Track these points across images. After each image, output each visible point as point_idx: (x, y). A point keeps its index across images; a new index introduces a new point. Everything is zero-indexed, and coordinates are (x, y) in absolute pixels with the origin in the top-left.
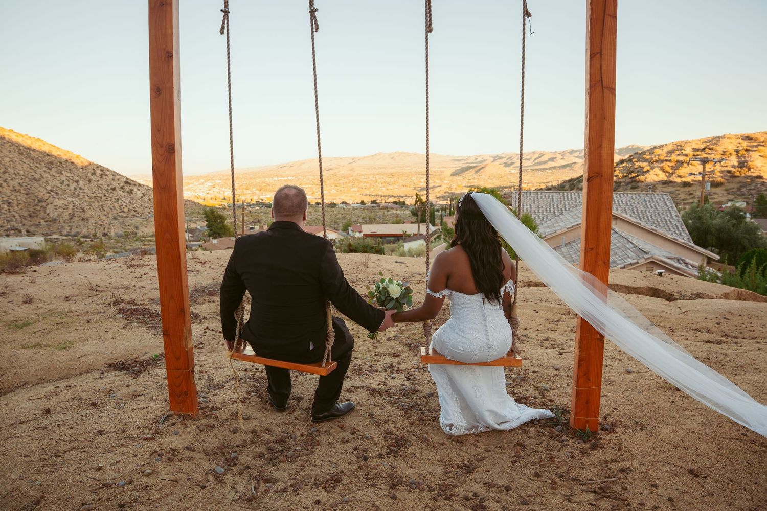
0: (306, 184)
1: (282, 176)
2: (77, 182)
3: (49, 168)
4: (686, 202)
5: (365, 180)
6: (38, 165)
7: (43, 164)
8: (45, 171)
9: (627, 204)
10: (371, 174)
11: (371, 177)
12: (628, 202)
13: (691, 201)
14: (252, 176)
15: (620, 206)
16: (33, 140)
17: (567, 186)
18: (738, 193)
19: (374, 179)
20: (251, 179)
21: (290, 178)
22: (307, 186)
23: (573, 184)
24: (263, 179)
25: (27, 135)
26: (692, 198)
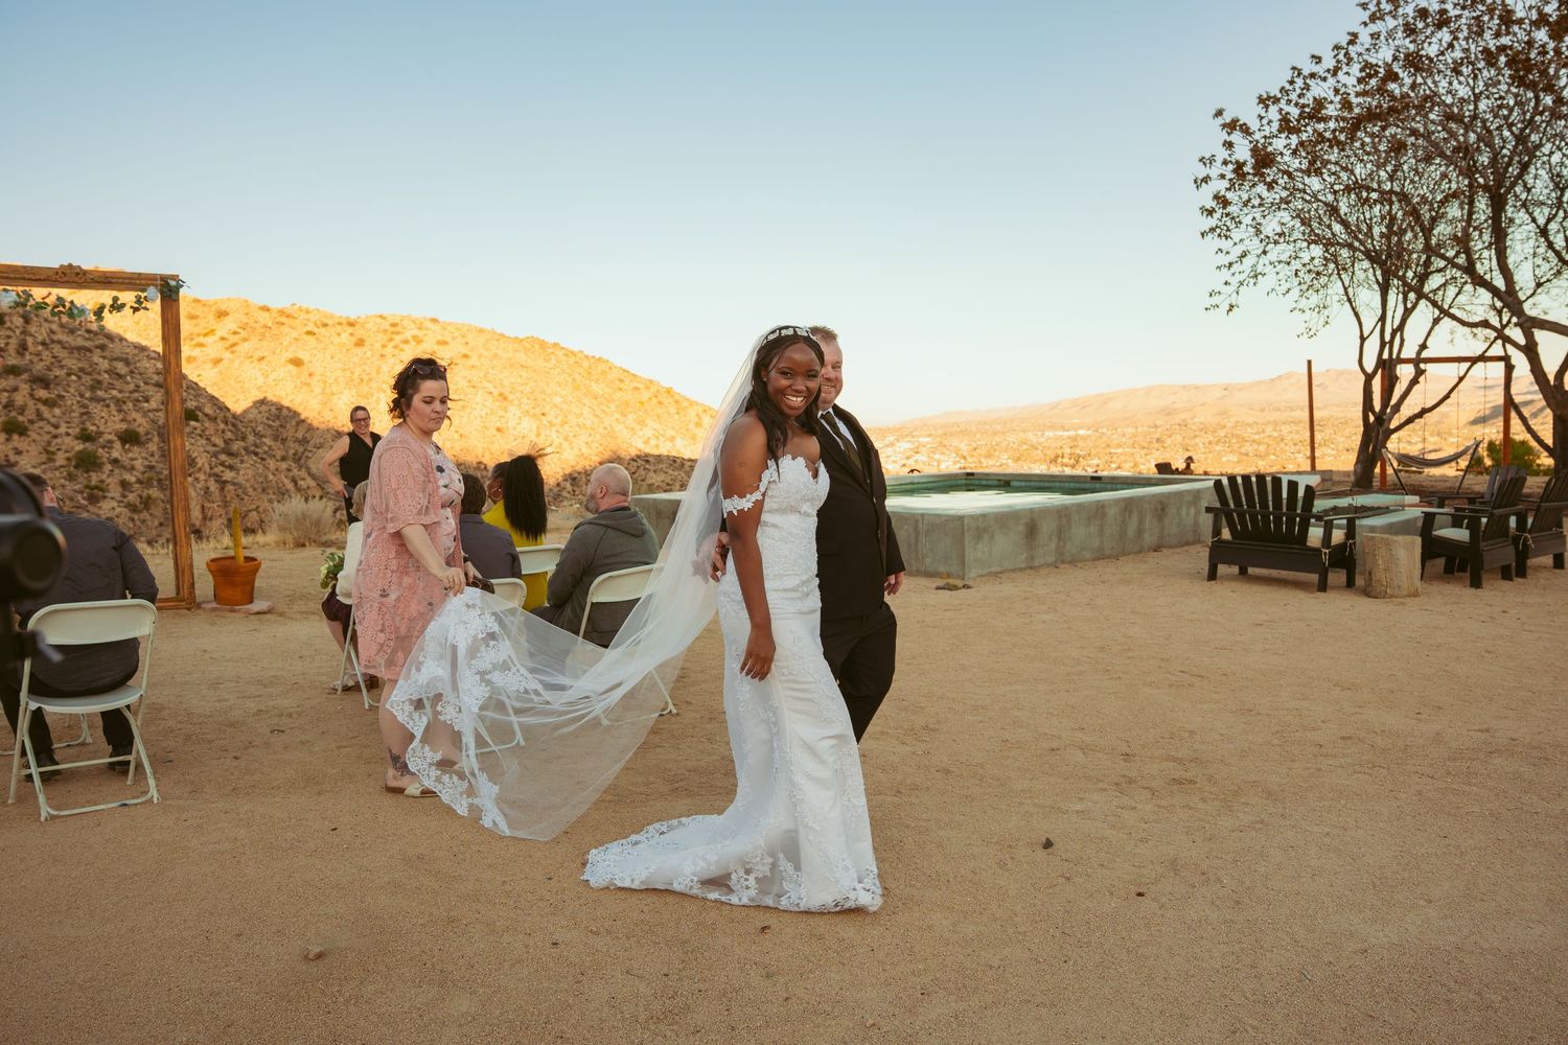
0: (1119, 446)
1: (1063, 428)
2: (672, 439)
3: (624, 415)
5: (1257, 437)
6: (605, 408)
7: (613, 407)
8: (617, 420)
10: (1269, 422)
11: (1269, 430)
14: (998, 427)
16: (592, 361)
19: (1275, 434)
20: (995, 433)
21: (1081, 432)
22: (1120, 450)
24: (1021, 435)
25: (581, 352)
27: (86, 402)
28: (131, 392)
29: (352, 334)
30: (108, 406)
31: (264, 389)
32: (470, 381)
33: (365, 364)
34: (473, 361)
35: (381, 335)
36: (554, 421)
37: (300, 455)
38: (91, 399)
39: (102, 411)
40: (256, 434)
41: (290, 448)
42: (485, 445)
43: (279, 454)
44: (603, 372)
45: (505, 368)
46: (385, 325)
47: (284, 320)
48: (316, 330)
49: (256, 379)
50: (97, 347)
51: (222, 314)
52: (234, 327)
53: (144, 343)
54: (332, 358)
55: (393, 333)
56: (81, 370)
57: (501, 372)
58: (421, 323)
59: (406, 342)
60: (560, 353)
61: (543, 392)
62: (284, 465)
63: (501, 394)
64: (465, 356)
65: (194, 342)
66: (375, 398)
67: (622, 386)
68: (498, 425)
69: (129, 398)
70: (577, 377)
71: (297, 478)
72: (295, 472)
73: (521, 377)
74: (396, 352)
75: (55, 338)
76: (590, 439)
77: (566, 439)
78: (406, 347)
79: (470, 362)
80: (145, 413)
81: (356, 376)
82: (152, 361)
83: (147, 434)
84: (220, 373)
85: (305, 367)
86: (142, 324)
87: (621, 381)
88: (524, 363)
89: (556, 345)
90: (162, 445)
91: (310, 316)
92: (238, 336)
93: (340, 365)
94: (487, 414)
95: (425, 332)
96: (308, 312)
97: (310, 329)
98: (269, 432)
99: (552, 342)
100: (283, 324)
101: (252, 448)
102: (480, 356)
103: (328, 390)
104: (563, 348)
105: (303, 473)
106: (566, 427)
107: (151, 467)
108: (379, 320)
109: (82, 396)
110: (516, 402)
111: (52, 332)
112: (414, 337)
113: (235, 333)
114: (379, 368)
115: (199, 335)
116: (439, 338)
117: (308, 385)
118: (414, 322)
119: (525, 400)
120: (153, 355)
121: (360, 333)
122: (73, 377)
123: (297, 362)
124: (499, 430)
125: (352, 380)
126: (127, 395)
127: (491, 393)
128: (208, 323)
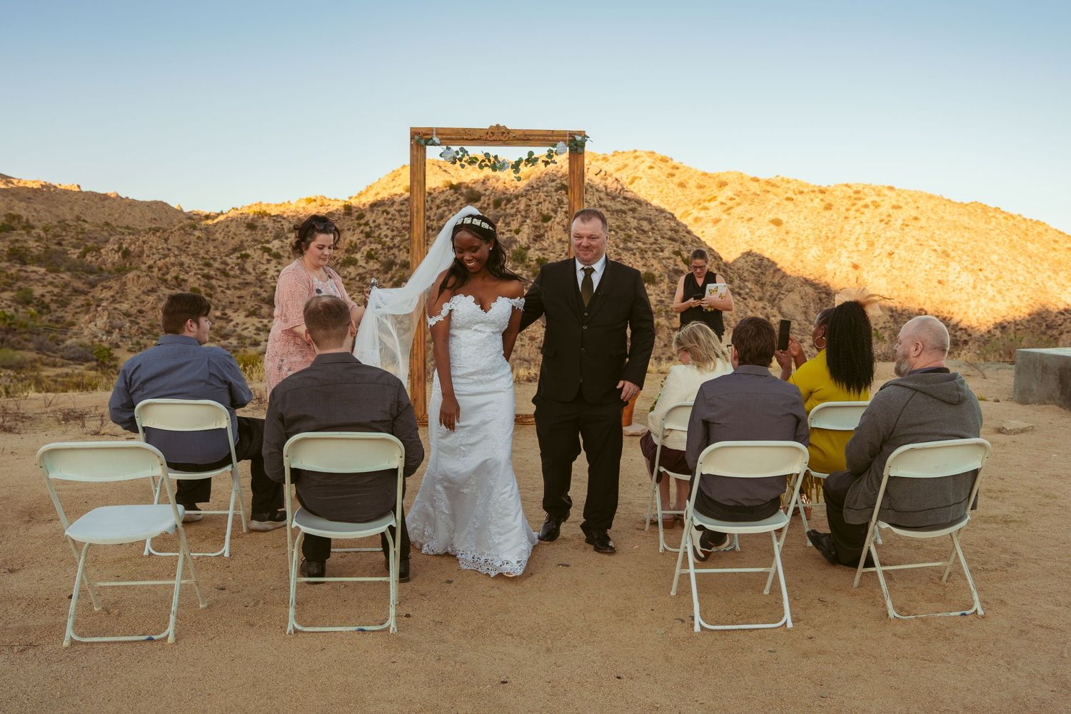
27: (620, 251)
28: (651, 244)
29: (822, 200)
30: (634, 254)
31: (751, 243)
32: (918, 240)
33: (831, 224)
34: (923, 222)
35: (845, 201)
36: (990, 276)
37: (774, 297)
38: (623, 249)
39: (630, 258)
40: (742, 279)
41: (767, 290)
42: (927, 295)
43: (757, 295)
44: (1039, 234)
45: (949, 229)
46: (850, 192)
47: (769, 188)
48: (794, 197)
49: (745, 235)
50: (630, 210)
51: (723, 185)
52: (730, 194)
53: (663, 206)
54: (805, 219)
55: (856, 199)
56: (618, 227)
57: (946, 232)
58: (880, 191)
59: (866, 206)
60: (1000, 217)
61: (982, 250)
62: (760, 304)
63: (944, 252)
64: (916, 219)
65: (701, 206)
66: (837, 252)
67: (1056, 246)
68: (940, 278)
69: (649, 248)
70: (1014, 237)
71: (770, 315)
72: (769, 310)
73: (963, 236)
74: (858, 214)
75: (602, 203)
76: (1021, 293)
77: (1000, 292)
78: (866, 210)
79: (919, 224)
80: (660, 260)
81: (823, 234)
82: (668, 221)
83: (660, 276)
84: (719, 230)
85: (784, 226)
86: (664, 192)
87: (1056, 242)
88: (967, 225)
89: (997, 209)
90: (670, 284)
91: (790, 185)
92: (733, 201)
93: (811, 225)
94: (930, 268)
95: (882, 198)
96: (788, 182)
97: (788, 195)
98: (753, 277)
99: (994, 206)
100: (768, 192)
101: (737, 290)
102: (928, 219)
103: (800, 245)
104: (1003, 212)
105: (775, 311)
106: (1001, 282)
107: (661, 302)
108: (845, 188)
109: (617, 246)
110: (957, 259)
111: (601, 199)
112: (874, 202)
113: (732, 199)
114: (843, 228)
115: (705, 201)
116: (894, 203)
117: (784, 240)
118: (874, 189)
119: (965, 257)
120: (668, 216)
121: (828, 199)
122: (613, 233)
123: (777, 222)
124: (940, 282)
125: (820, 238)
126: (648, 246)
127: (935, 250)
128: (712, 191)
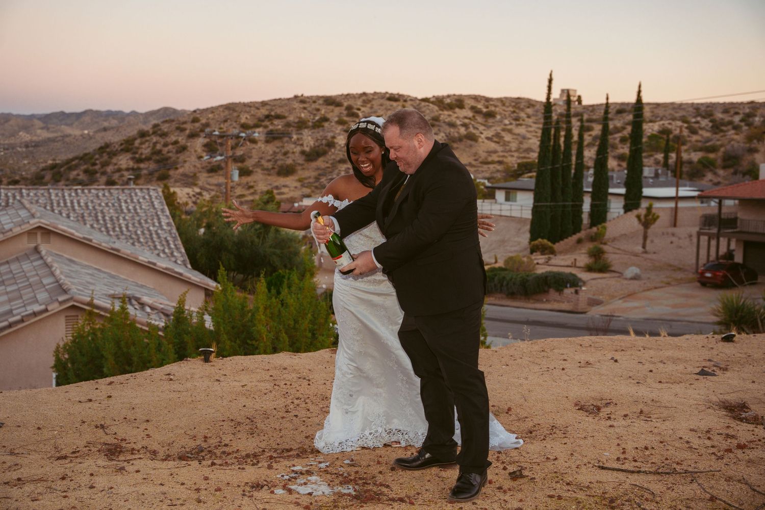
4: (243, 199)
9: (87, 206)
12: (90, 204)
13: (250, 198)
15: (74, 210)
17: (48, 177)
18: (317, 184)
23: (59, 172)
26: (252, 194)
